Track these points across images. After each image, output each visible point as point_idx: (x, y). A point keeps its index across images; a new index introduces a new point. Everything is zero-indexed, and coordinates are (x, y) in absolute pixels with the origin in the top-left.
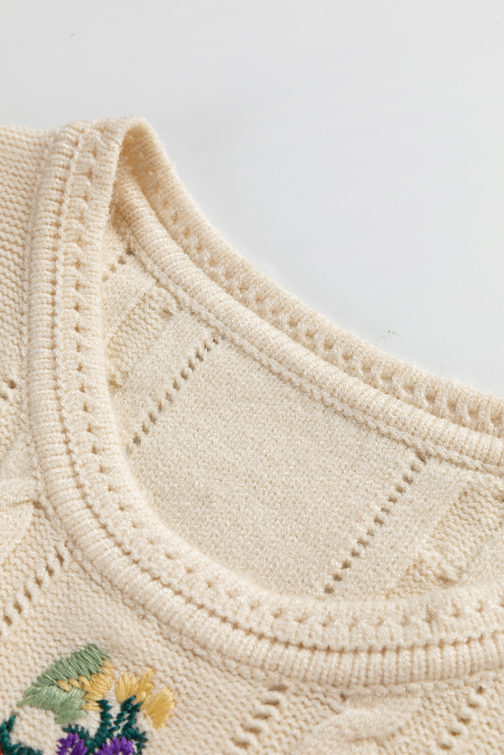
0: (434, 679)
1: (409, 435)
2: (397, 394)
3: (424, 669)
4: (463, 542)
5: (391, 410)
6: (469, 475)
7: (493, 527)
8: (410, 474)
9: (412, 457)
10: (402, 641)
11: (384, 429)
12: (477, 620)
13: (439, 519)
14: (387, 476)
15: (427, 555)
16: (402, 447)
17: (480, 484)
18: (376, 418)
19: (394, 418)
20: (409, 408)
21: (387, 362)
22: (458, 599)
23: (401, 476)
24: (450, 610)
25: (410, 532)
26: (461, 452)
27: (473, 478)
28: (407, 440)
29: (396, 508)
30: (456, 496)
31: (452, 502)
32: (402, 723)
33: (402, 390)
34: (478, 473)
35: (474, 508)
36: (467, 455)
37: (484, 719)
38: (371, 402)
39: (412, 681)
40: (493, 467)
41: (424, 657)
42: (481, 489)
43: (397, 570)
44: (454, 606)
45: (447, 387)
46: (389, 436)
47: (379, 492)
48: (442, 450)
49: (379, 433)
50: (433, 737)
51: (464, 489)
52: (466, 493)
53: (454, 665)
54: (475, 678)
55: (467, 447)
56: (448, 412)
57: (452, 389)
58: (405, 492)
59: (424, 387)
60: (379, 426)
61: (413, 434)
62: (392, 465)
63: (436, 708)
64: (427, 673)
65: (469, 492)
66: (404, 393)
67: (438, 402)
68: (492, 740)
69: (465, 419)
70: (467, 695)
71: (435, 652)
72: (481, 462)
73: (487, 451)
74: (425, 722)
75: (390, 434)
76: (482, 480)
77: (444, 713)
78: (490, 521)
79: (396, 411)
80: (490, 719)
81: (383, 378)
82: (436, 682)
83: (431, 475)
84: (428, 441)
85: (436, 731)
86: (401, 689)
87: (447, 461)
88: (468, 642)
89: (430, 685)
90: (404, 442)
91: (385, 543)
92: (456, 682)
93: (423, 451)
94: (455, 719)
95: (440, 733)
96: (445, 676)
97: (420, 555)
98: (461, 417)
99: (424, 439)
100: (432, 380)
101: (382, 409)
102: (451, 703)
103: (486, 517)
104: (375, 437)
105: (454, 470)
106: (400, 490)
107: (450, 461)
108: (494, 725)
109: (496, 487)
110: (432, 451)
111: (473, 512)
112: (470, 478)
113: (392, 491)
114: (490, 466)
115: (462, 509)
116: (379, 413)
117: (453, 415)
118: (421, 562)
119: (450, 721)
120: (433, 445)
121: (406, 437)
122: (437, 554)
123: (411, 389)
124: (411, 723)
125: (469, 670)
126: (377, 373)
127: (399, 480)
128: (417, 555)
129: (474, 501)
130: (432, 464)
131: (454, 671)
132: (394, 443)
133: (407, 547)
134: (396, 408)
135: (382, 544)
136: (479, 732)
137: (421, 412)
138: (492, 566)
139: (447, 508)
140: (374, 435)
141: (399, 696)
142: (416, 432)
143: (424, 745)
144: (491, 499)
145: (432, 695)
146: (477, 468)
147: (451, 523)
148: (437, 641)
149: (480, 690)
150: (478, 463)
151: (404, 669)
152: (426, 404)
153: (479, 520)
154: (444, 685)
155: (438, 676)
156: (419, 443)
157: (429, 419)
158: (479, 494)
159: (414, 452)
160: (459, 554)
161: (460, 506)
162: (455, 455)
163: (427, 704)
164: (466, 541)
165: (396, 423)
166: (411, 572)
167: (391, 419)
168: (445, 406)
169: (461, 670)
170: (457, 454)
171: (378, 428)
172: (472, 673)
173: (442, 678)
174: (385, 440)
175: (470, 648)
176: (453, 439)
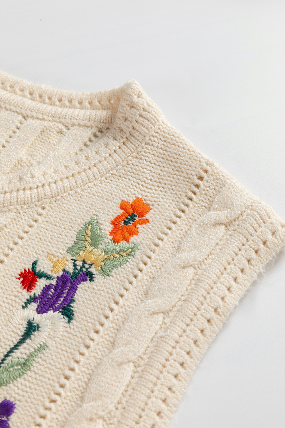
0: (21, 204)
1: (20, 109)
2: (16, 93)
3: (16, 200)
4: (42, 152)
5: (12, 99)
6: (45, 123)
7: (56, 144)
8: (19, 125)
9: (20, 118)
10: (7, 189)
11: (8, 107)
12: (41, 178)
13: (31, 142)
14: (8, 127)
15: (24, 158)
16: (16, 114)
17: (50, 127)
18: (5, 103)
19: (13, 102)
20: (21, 98)
21: (12, 80)
22: (33, 171)
23: (15, 126)
24: (29, 175)
25: (17, 149)
26: (42, 114)
27: (47, 124)
28: (19, 111)
29: (11, 140)
30: (39, 132)
31: (37, 135)
32: (6, 223)
33: (18, 91)
34: (50, 122)
35: (48, 137)
36: (45, 115)
37: (45, 220)
38: (3, 96)
39: (11, 205)
40: (57, 119)
41: (16, 195)
42: (51, 129)
43: (10, 165)
44: (31, 173)
45: (38, 88)
46: (10, 110)
47: (4, 134)
48: (34, 115)
49: (6, 109)
50: (21, 228)
51: (43, 129)
52: (44, 131)
53: (30, 198)
54: (40, 203)
55: (45, 112)
56: (38, 99)
57: (41, 89)
58: (16, 133)
59: (28, 89)
60: (6, 106)
61: (21, 108)
62: (11, 122)
63: (23, 217)
64: (17, 201)
65: (45, 130)
66: (19, 92)
67: (34, 95)
68: (48, 227)
69: (46, 101)
70: (37, 210)
71: (21, 192)
72: (52, 118)
73: (54, 113)
74: (18, 223)
75: (11, 109)
76: (51, 125)
77: (27, 218)
78: (55, 142)
79: (14, 99)
80: (47, 219)
81: (10, 87)
82: (22, 205)
83: (28, 125)
84: (28, 110)
85: (23, 226)
86: (6, 209)
87: (36, 118)
88: (37, 188)
89: (19, 207)
90: (17, 112)
91: (5, 155)
92: (31, 205)
93: (25, 115)
94: (31, 221)
95: (24, 227)
96: (26, 203)
97: (21, 158)
98: (44, 100)
99: (26, 110)
100: (32, 86)
101: (8, 99)
102: (30, 214)
103: (53, 141)
104: (4, 111)
105: (38, 122)
106: (14, 132)
107: (38, 118)
108: (49, 221)
109: (58, 127)
110: (29, 115)
111: (47, 139)
112: (45, 124)
113: (11, 133)
114: (55, 119)
115: (42, 138)
116: (6, 101)
117: (40, 100)
118: (22, 161)
119: (29, 221)
120: (30, 112)
121: (19, 110)
122: (29, 158)
123: (22, 91)
124: (11, 223)
125: (37, 199)
126: (8, 85)
127: (14, 128)
128: (19, 158)
129: (47, 134)
130: (29, 120)
131: (30, 200)
132: (13, 113)
133: (15, 155)
134: (14, 98)
135: (4, 155)
136: (42, 225)
137: (26, 99)
138: (54, 160)
139: (35, 138)
140: (4, 110)
141: (5, 212)
142: (22, 108)
143: (17, 232)
144: (55, 133)
145: (20, 211)
146: (50, 120)
147: (37, 144)
148: (22, 188)
149: (44, 208)
150: (50, 118)
151: (7, 200)
152: (29, 96)
153: (50, 142)
154: (26, 207)
155: (23, 202)
156: (23, 112)
157: (29, 102)
158: (50, 131)
159: (22, 116)
160: (39, 156)
161: (41, 137)
162: (40, 116)
163: (18, 215)
164: (43, 151)
165: (14, 104)
166: (17, 165)
167: (11, 103)
168: (37, 96)
169: (33, 200)
170: (41, 115)
171: (6, 107)
172: (39, 201)
173: (24, 203)
174: (8, 112)
175: (37, 190)
176: (39, 109)
